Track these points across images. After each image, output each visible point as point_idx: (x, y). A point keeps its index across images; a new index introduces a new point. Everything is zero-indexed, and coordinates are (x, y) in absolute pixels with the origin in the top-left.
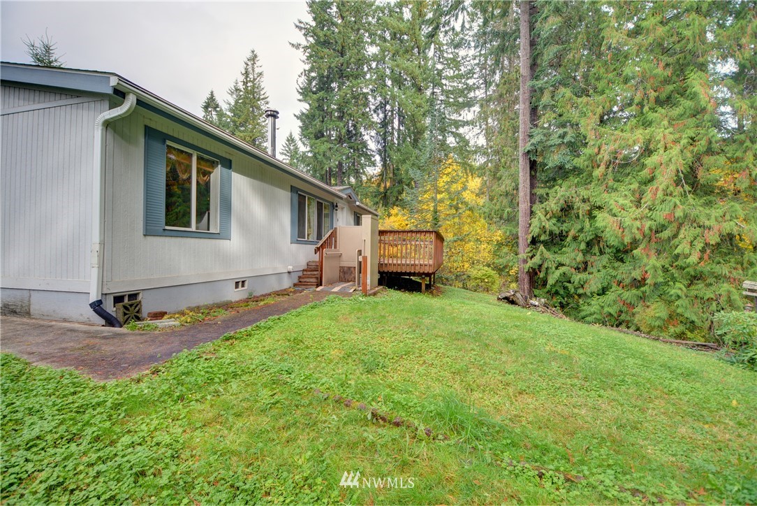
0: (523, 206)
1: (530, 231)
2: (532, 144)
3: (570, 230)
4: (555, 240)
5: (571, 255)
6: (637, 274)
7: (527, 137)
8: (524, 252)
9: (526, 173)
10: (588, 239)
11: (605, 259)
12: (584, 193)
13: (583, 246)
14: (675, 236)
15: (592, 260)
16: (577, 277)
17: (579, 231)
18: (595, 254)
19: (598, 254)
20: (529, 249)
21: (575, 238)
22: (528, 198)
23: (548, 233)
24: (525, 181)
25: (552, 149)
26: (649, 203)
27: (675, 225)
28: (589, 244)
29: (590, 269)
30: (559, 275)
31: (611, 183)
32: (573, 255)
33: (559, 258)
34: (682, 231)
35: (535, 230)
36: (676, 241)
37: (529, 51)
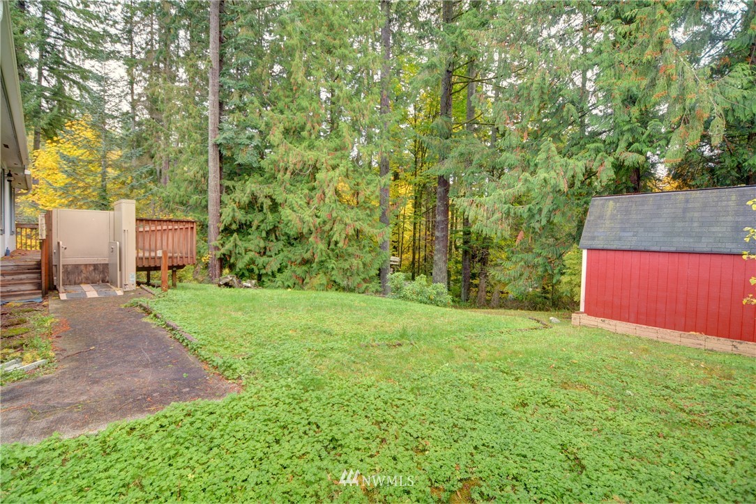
0: (213, 195)
1: (221, 220)
2: (225, 138)
3: (253, 220)
4: (243, 229)
5: (255, 241)
6: (307, 256)
7: (217, 129)
8: (214, 239)
9: (217, 164)
10: (268, 229)
11: (280, 245)
12: (267, 190)
13: (264, 234)
14: (331, 229)
15: (270, 245)
16: (261, 260)
17: (260, 222)
18: (272, 241)
19: (275, 241)
20: (220, 237)
21: (258, 227)
22: (219, 188)
23: (237, 222)
24: (215, 172)
25: (242, 147)
26: (317, 205)
27: (332, 222)
28: (268, 233)
29: (268, 253)
30: (248, 259)
31: (288, 186)
32: (256, 242)
33: (246, 245)
34: (335, 226)
35: (227, 219)
36: (331, 233)
37: (218, 46)
